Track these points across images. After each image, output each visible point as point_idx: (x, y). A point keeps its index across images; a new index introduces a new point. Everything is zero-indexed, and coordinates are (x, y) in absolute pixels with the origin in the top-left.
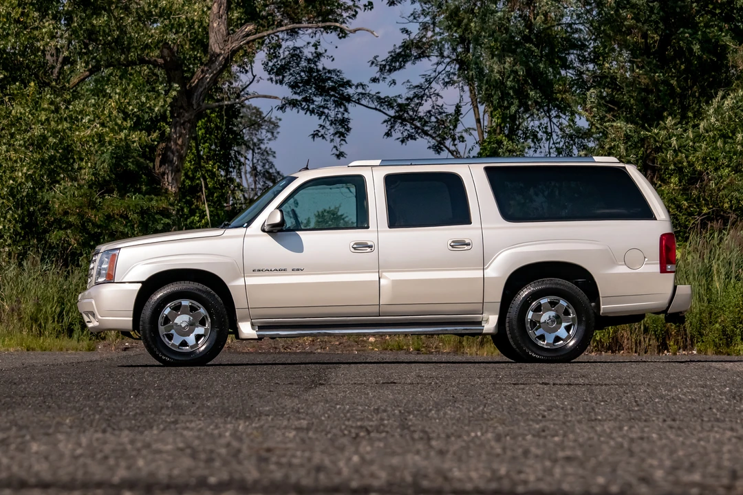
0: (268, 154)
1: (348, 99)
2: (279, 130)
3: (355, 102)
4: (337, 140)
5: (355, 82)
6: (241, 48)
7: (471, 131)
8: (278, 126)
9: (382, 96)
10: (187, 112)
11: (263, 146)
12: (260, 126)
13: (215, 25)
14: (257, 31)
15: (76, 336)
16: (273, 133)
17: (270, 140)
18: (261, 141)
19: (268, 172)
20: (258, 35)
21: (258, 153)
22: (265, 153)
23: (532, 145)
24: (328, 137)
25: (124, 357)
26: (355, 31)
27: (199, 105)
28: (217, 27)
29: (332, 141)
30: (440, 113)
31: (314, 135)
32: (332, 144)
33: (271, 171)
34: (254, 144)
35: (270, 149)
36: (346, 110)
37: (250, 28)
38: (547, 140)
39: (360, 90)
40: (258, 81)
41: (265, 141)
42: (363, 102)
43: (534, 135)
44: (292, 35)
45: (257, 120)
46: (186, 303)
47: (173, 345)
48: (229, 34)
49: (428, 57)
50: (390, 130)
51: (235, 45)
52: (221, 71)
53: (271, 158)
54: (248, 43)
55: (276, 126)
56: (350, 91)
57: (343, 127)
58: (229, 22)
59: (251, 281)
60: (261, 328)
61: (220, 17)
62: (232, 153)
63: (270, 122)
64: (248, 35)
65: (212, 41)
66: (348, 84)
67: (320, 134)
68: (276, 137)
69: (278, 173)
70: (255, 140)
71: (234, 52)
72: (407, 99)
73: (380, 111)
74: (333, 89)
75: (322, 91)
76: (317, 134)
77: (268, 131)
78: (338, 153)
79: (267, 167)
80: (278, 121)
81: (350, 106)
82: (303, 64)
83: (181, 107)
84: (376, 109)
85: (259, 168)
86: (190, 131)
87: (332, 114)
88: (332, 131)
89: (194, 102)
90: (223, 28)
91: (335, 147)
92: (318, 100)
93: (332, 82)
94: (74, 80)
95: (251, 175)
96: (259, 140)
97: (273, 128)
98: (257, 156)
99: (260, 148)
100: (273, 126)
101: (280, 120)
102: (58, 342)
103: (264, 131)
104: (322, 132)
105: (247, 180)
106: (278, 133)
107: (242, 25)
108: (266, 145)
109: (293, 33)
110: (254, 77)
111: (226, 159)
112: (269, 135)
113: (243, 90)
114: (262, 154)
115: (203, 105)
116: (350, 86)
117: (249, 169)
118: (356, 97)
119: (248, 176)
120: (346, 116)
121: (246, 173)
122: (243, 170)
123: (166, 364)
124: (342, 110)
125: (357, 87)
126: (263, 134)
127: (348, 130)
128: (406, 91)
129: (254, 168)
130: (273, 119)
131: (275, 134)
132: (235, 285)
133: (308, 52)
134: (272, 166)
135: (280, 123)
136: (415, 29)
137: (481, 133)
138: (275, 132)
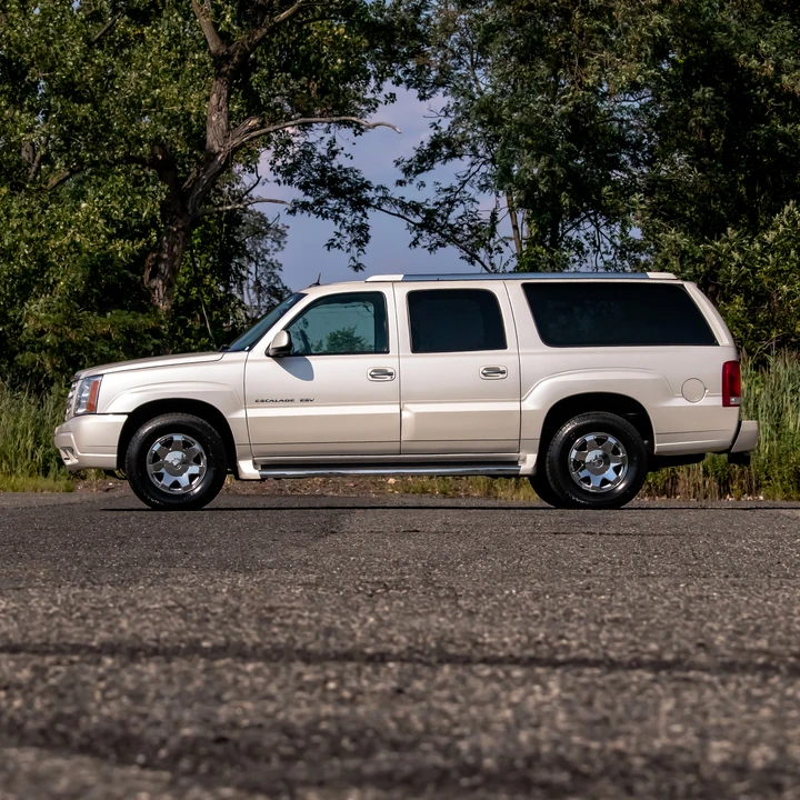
0: (274, 267)
1: (367, 203)
2: (286, 239)
3: (375, 207)
4: (355, 249)
5: (375, 184)
6: (243, 145)
7: (508, 241)
8: (286, 235)
9: (407, 201)
10: (181, 218)
11: (267, 257)
12: (264, 234)
13: (214, 119)
14: (262, 125)
15: (51, 474)
16: (279, 243)
17: (276, 250)
18: (266, 251)
19: (274, 288)
20: (263, 131)
21: (263, 266)
22: (270, 266)
23: (577, 258)
24: (344, 246)
25: (107, 500)
26: (374, 126)
27: (194, 210)
28: (216, 121)
30: (474, 220)
31: (330, 245)
32: (349, 255)
33: (277, 286)
34: (258, 255)
35: (277, 261)
36: (365, 215)
37: (253, 122)
38: (594, 252)
39: (380, 194)
40: (264, 184)
41: (271, 252)
42: (384, 207)
43: (579, 246)
44: (304, 130)
45: (261, 228)
46: (178, 438)
47: (163, 486)
48: (229, 129)
49: (460, 156)
50: (416, 239)
51: (237, 142)
52: (221, 171)
53: (277, 272)
54: (251, 139)
55: (283, 234)
56: (370, 194)
57: (361, 235)
58: (230, 116)
59: (253, 413)
60: (264, 467)
61: (220, 110)
62: (233, 266)
63: (277, 230)
64: (251, 130)
65: (210, 137)
66: (367, 186)
67: (335, 243)
68: (283, 248)
69: (285, 288)
70: (259, 250)
71: (235, 150)
72: (436, 204)
73: (403, 217)
74: (350, 191)
75: (337, 193)
76: (332, 244)
77: (273, 241)
78: (355, 265)
79: (272, 281)
80: (286, 229)
81: (369, 211)
82: (316, 162)
83: (174, 213)
84: (399, 215)
85: (263, 283)
86: (184, 240)
87: (349, 220)
88: (349, 239)
89: (189, 207)
90: (223, 122)
91: (353, 258)
92: (333, 203)
93: (349, 183)
94: (53, 181)
95: (255, 290)
96: (263, 250)
97: (280, 237)
98: (261, 270)
99: (264, 260)
100: (280, 235)
101: (288, 227)
102: (32, 482)
103: (269, 241)
104: (338, 241)
105: (249, 296)
106: (286, 242)
107: (245, 118)
108: (272, 257)
109: (305, 127)
110: (259, 178)
111: (225, 272)
112: (276, 245)
113: (247, 193)
114: (267, 267)
115: (200, 211)
116: (370, 188)
117: (251, 284)
118: (376, 202)
119: (251, 291)
120: (364, 221)
121: (248, 288)
122: (245, 286)
123: (155, 508)
124: (359, 214)
125: (377, 190)
126: (268, 243)
127: (367, 238)
128: (435, 194)
129: (258, 283)
130: (280, 227)
131: (282, 244)
132: (235, 417)
133: (322, 149)
134: (278, 280)
135: (288, 232)
136: (445, 124)
137: (519, 245)
138: (282, 241)
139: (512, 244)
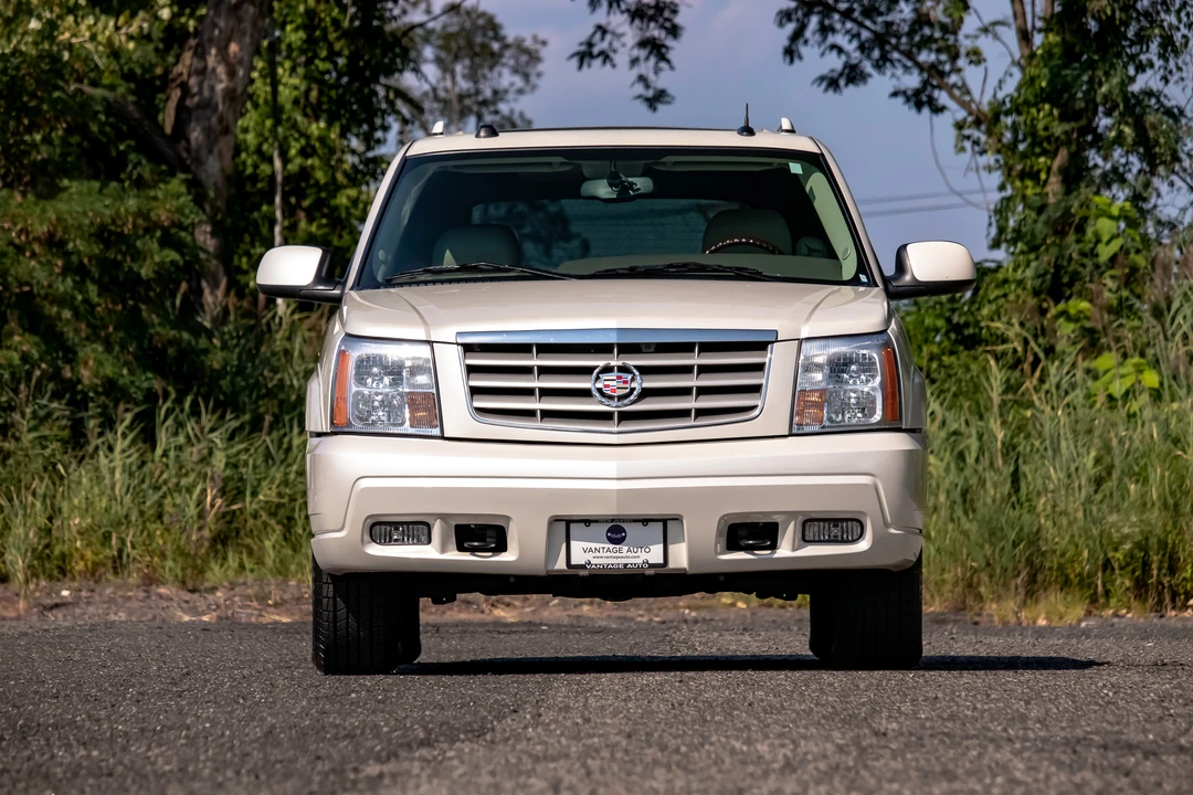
2: (541, 67)
4: (647, 59)
7: (1000, 30)
8: (540, 59)
11: (501, 106)
12: (495, 57)
16: (526, 77)
17: (520, 92)
18: (498, 95)
29: (634, 61)
31: (583, 56)
32: (636, 72)
34: (482, 101)
35: (521, 115)
41: (511, 96)
55: (534, 58)
57: (660, 26)
63: (520, 47)
67: (596, 51)
68: (534, 87)
70: (486, 93)
76: (588, 52)
77: (515, 71)
78: (650, 93)
80: (539, 46)
88: (634, 36)
91: (642, 79)
96: (495, 92)
97: (527, 63)
100: (528, 59)
101: (544, 43)
103: (506, 72)
106: (539, 75)
112: (518, 81)
126: (506, 78)
127: (674, 32)
130: (528, 43)
131: (533, 79)
135: (544, 52)
137: (1025, 36)
138: (532, 72)
139: (1010, 35)
